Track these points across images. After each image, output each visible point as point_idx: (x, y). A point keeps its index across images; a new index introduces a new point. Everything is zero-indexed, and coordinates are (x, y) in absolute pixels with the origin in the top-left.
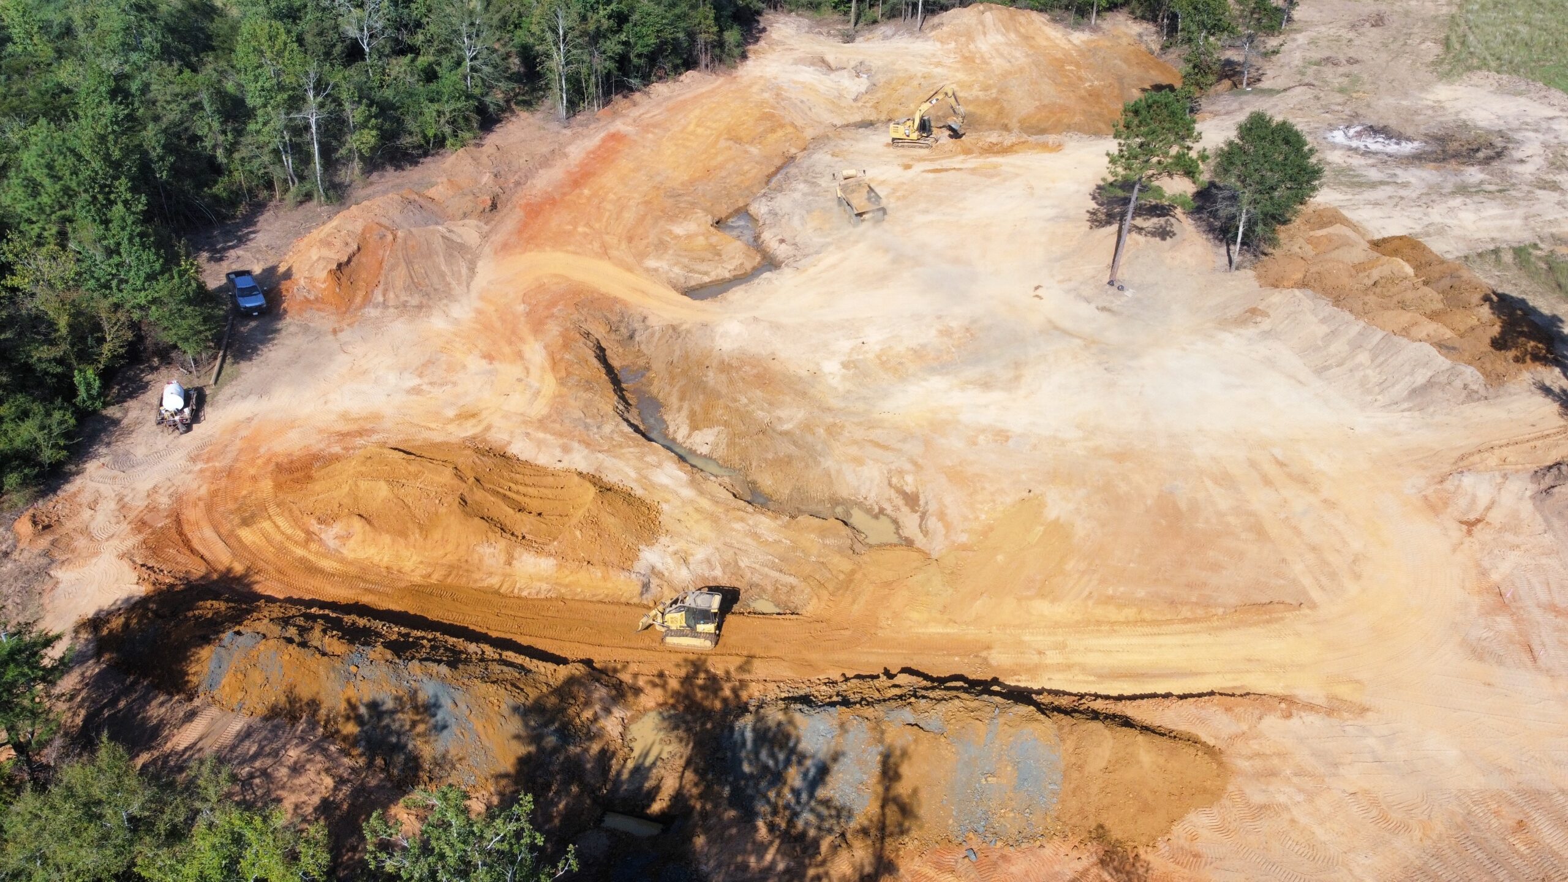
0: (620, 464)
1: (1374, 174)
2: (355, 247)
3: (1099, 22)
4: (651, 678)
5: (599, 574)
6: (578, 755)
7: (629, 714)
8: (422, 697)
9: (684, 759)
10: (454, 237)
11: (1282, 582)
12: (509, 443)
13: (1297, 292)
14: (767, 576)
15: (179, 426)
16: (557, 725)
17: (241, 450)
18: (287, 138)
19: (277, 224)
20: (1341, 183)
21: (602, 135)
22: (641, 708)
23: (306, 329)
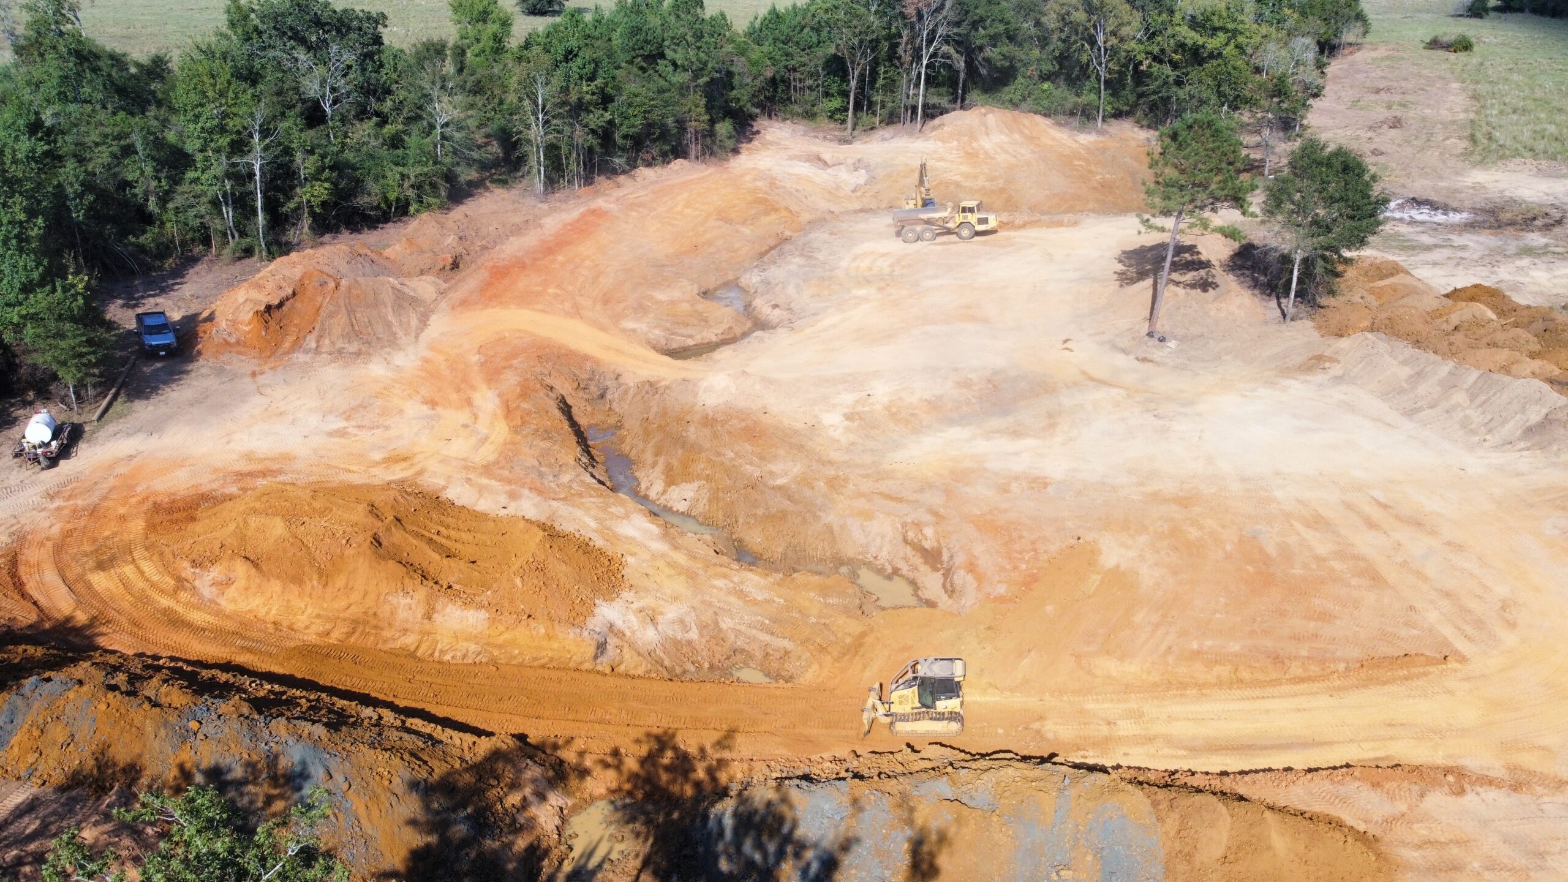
0: (579, 513)
1: (1426, 239)
2: (290, 292)
3: (1105, 127)
4: (602, 756)
5: (543, 631)
6: (494, 852)
7: (570, 803)
8: (283, 763)
9: (640, 858)
10: (406, 290)
11: (1415, 632)
12: (444, 488)
13: (1369, 335)
14: (754, 639)
15: (41, 459)
16: (469, 810)
17: (112, 489)
18: (228, 187)
19: (210, 277)
20: (1392, 247)
21: (582, 209)
22: (587, 796)
23: (220, 371)
